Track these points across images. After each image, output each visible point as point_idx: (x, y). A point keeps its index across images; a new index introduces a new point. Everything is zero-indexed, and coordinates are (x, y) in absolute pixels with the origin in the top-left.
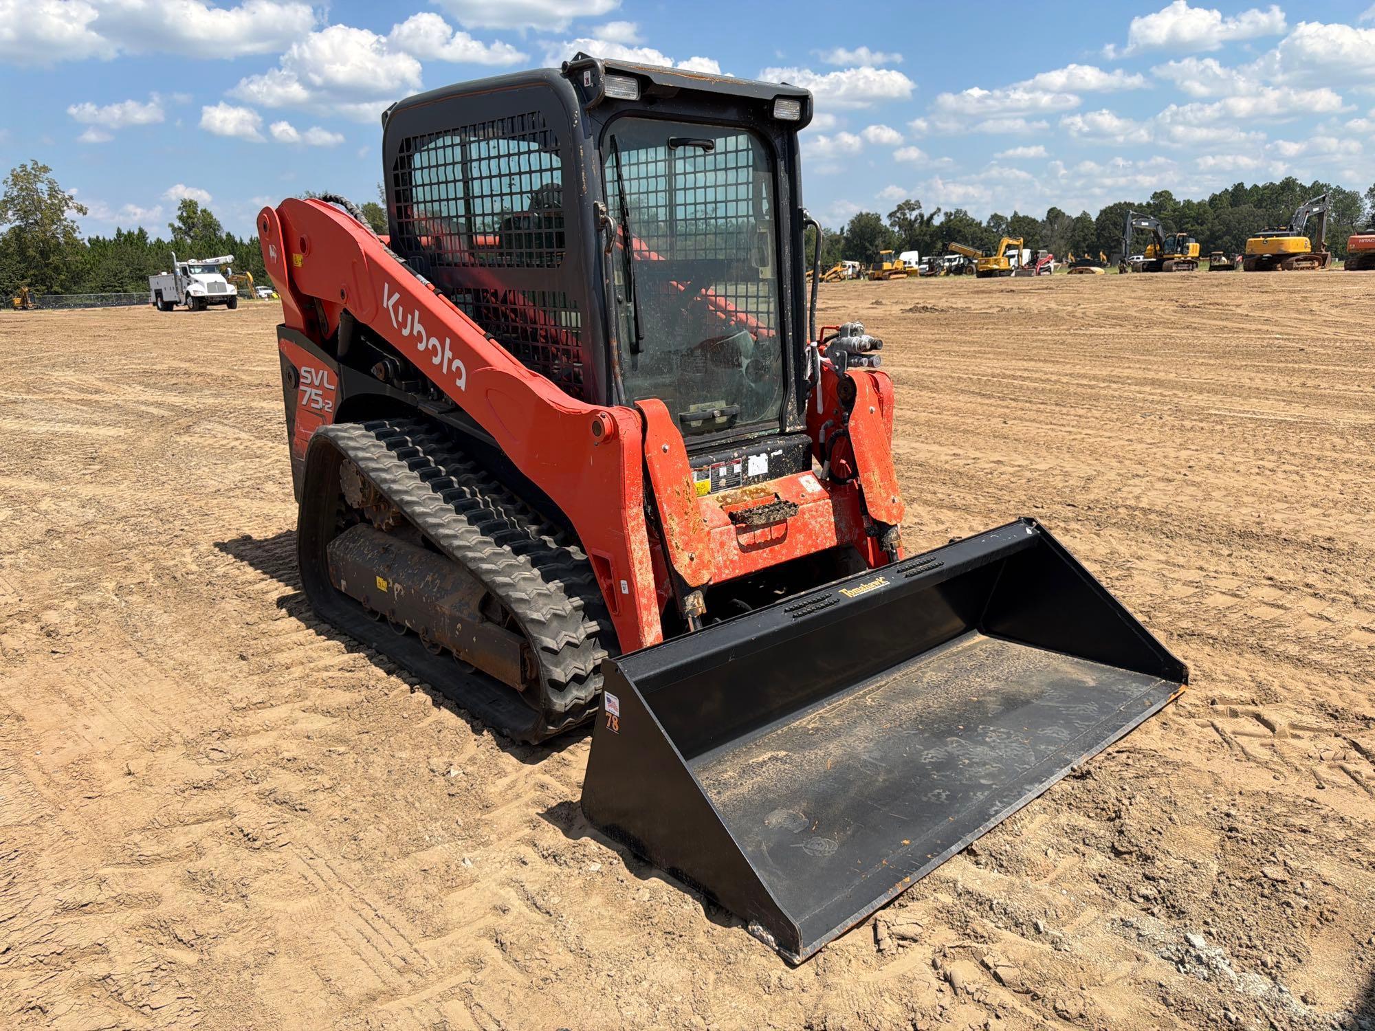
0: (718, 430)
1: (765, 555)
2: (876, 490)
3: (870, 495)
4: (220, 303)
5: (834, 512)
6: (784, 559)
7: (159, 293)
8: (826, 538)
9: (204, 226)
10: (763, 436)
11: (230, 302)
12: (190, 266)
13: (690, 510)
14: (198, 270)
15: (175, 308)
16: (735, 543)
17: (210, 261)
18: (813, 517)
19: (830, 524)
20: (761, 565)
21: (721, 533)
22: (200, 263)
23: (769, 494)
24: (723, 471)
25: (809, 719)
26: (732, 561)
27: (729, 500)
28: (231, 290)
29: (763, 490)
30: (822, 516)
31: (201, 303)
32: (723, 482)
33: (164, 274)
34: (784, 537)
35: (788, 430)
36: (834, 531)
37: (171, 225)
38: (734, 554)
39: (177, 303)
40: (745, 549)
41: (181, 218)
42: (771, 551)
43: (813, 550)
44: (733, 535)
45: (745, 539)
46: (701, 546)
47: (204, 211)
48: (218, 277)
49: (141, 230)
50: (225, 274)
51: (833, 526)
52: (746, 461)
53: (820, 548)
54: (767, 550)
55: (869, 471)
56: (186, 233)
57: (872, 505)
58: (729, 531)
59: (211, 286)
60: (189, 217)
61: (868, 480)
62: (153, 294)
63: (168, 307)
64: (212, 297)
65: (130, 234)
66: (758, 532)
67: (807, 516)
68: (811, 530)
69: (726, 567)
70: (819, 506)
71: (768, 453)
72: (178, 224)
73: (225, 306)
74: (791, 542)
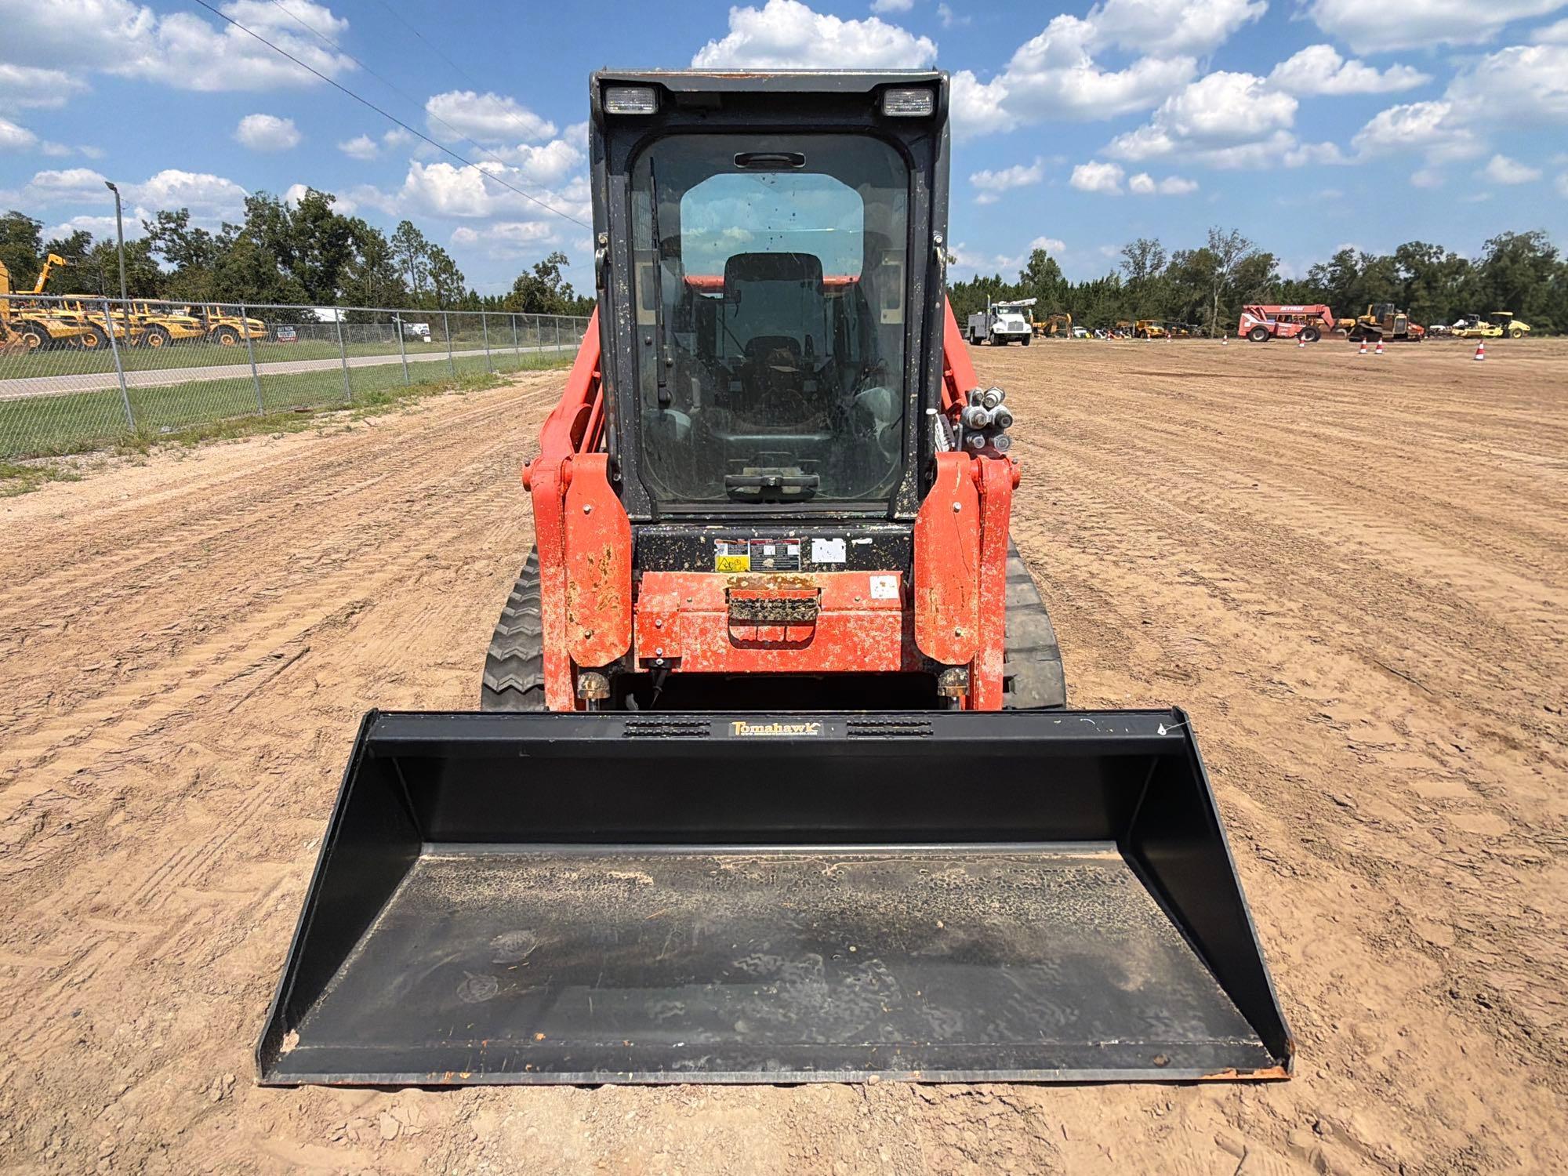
0: (782, 502)
1: (770, 657)
2: (930, 613)
3: (921, 618)
4: (1017, 340)
5: (903, 628)
6: (801, 668)
7: (973, 330)
8: (880, 658)
9: (1047, 273)
10: (858, 518)
11: (1024, 339)
12: (1000, 308)
13: (602, 582)
14: (1005, 311)
15: (983, 342)
16: (725, 634)
17: (1015, 303)
18: (861, 628)
19: (893, 642)
20: (761, 667)
21: (705, 618)
22: (1008, 305)
23: (809, 588)
24: (769, 550)
25: (729, 858)
26: (714, 653)
27: (744, 584)
28: (1027, 329)
29: (803, 581)
30: (881, 629)
31: (1002, 340)
32: (769, 562)
33: (980, 313)
34: (806, 643)
35: (897, 515)
36: (898, 652)
37: (1022, 272)
38: (721, 646)
39: (982, 338)
40: (736, 643)
41: (1030, 266)
42: (779, 655)
43: (854, 668)
44: (724, 624)
45: (739, 632)
46: (606, 625)
47: (1050, 260)
48: (1019, 317)
49: (997, 277)
50: (1025, 314)
51: (898, 646)
52: (809, 543)
53: (868, 668)
54: (775, 652)
55: (926, 586)
56: (1032, 279)
57: (921, 630)
58: (717, 620)
59: (1011, 325)
60: (1036, 265)
61: (922, 598)
62: (969, 330)
63: (977, 341)
64: (1010, 335)
65: (985, 280)
66: (765, 628)
67: (851, 625)
68: (855, 645)
69: (705, 657)
70: (879, 616)
71: (847, 540)
72: (1027, 271)
73: (1020, 343)
74: (817, 651)
